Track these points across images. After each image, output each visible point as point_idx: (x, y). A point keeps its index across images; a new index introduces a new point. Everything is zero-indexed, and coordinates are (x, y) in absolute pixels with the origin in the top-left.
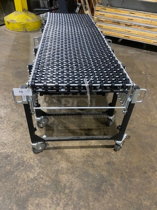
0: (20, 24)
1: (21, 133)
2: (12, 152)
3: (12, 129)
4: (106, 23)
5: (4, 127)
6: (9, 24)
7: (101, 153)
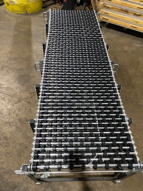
0: (20, 6)
1: (26, 158)
2: (19, 182)
3: (18, 154)
4: (113, 10)
5: (10, 150)
6: (8, 5)
7: (100, 184)
